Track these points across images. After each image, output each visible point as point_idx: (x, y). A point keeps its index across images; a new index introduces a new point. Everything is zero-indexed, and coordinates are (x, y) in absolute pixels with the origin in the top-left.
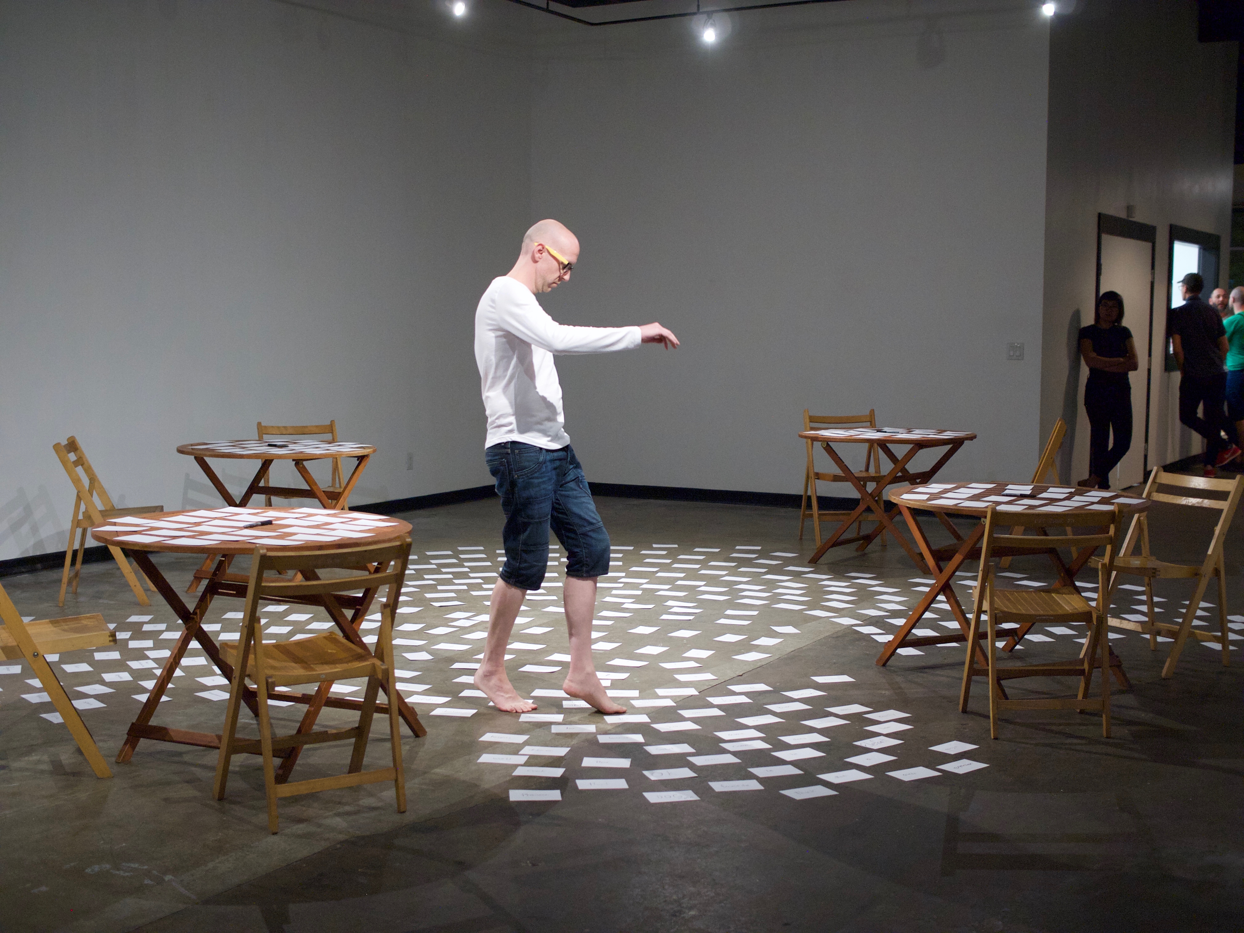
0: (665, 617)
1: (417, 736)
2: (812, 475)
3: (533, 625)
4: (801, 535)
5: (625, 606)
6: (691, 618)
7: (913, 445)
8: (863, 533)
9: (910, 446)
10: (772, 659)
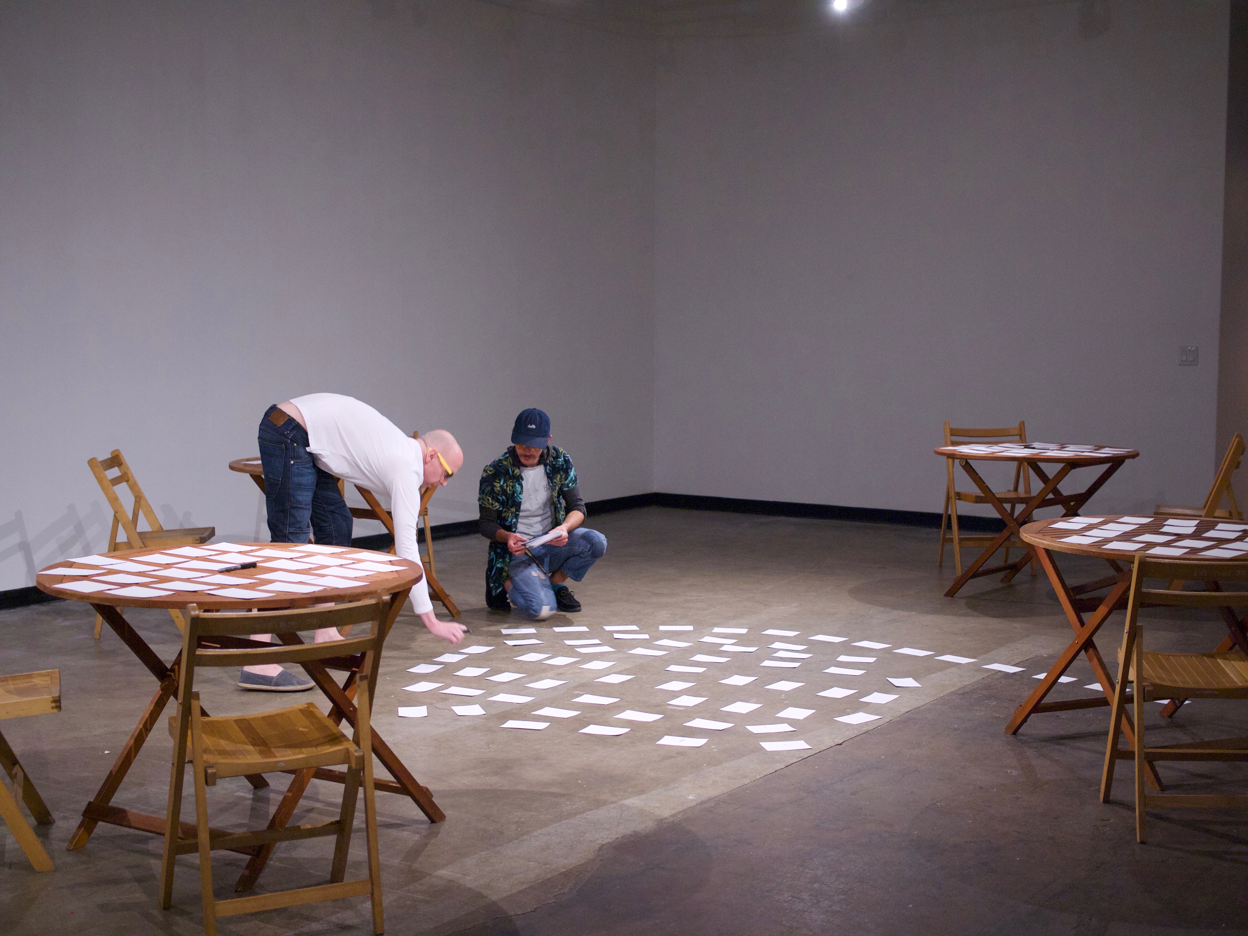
0: (767, 663)
1: (433, 821)
2: (952, 495)
3: (612, 672)
4: (941, 562)
5: (724, 648)
6: (796, 665)
7: (1064, 464)
8: (1011, 561)
9: (1061, 465)
10: (881, 723)
